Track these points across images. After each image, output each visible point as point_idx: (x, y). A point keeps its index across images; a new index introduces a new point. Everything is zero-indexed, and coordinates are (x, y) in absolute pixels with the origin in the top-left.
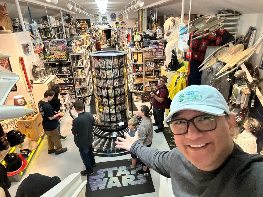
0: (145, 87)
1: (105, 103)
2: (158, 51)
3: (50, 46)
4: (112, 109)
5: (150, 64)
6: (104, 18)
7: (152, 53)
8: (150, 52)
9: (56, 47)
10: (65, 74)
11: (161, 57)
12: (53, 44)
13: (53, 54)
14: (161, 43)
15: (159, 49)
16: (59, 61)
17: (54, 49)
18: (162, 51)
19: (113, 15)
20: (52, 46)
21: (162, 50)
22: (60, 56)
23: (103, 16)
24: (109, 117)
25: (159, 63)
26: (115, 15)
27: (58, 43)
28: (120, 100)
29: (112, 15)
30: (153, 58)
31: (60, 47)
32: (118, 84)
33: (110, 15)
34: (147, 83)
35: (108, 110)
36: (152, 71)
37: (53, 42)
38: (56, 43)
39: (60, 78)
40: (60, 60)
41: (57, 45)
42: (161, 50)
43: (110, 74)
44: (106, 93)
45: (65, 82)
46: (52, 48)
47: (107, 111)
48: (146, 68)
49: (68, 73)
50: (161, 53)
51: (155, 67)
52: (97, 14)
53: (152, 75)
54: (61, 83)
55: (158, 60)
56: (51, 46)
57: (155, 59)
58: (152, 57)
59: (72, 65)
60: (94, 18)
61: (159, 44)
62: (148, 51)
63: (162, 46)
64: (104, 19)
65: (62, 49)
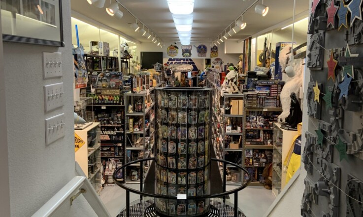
0: (246, 159)
1: (171, 165)
2: (270, 98)
3: (97, 80)
4: (181, 177)
5: (255, 119)
6: (187, 51)
7: (260, 100)
8: (256, 98)
9: (106, 83)
10: (113, 125)
11: (275, 107)
12: (103, 79)
13: (100, 93)
14: (275, 86)
15: (272, 95)
16: (108, 104)
17: (102, 85)
18: (276, 98)
19: (202, 47)
20: (101, 81)
21: (277, 96)
22: (110, 96)
23: (184, 48)
24: (175, 191)
25: (272, 118)
26: (205, 47)
27: (110, 77)
28: (196, 163)
29: (200, 47)
30: (260, 108)
31: (113, 83)
32: (195, 135)
33: (197, 48)
34: (249, 151)
35: (175, 179)
36: (259, 131)
37: (104, 75)
38: (107, 77)
39: (104, 131)
40: (109, 102)
41: (108, 80)
42: (275, 96)
43: (184, 118)
44: (174, 148)
45: (110, 137)
46: (100, 84)
47: (172, 180)
48: (248, 124)
49: (118, 124)
50: (275, 101)
51: (264, 124)
52: (175, 45)
53: (259, 137)
54: (104, 139)
55: (270, 114)
56: (99, 80)
57: (264, 110)
58: (258, 107)
59: (125, 111)
60: (170, 51)
61: (272, 86)
62: (252, 97)
63: (277, 89)
64: (186, 54)
65: (114, 86)
